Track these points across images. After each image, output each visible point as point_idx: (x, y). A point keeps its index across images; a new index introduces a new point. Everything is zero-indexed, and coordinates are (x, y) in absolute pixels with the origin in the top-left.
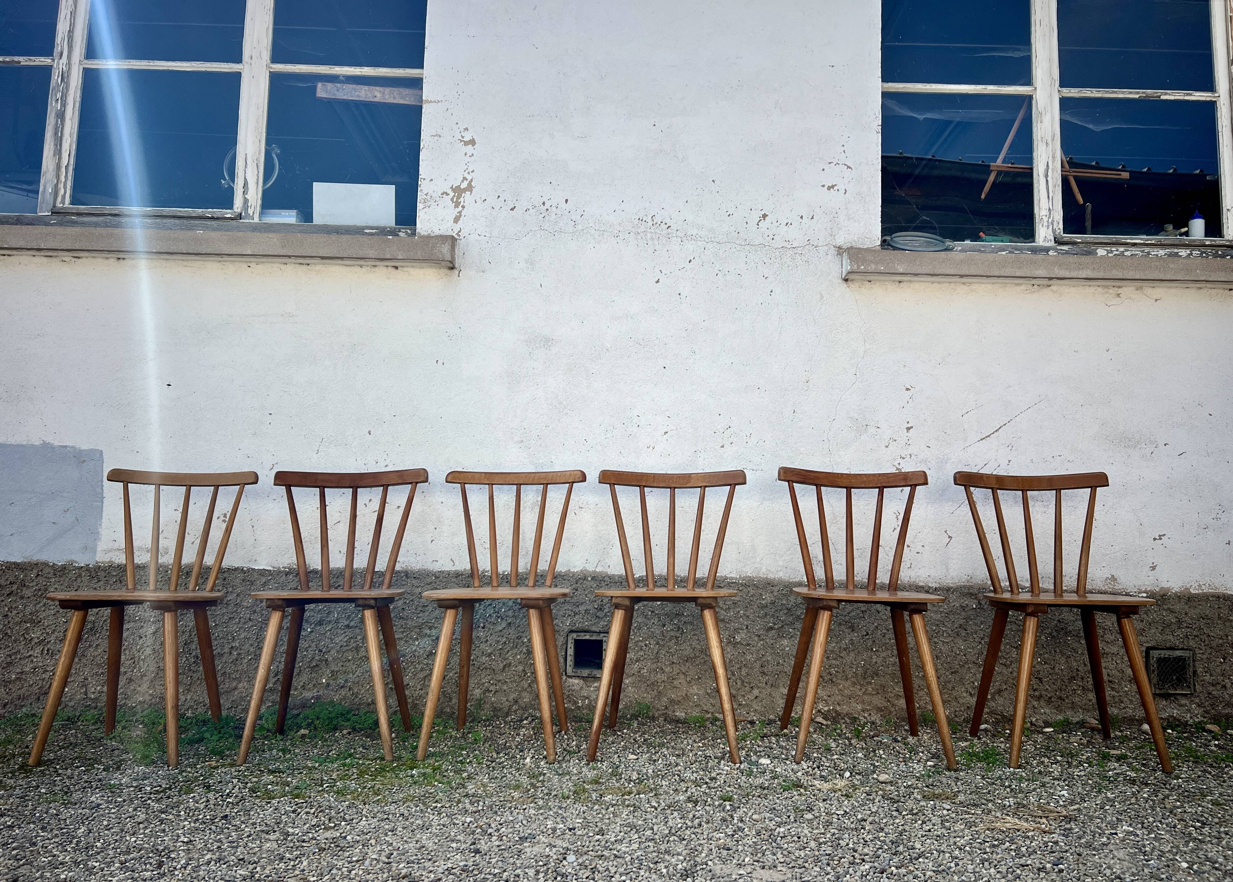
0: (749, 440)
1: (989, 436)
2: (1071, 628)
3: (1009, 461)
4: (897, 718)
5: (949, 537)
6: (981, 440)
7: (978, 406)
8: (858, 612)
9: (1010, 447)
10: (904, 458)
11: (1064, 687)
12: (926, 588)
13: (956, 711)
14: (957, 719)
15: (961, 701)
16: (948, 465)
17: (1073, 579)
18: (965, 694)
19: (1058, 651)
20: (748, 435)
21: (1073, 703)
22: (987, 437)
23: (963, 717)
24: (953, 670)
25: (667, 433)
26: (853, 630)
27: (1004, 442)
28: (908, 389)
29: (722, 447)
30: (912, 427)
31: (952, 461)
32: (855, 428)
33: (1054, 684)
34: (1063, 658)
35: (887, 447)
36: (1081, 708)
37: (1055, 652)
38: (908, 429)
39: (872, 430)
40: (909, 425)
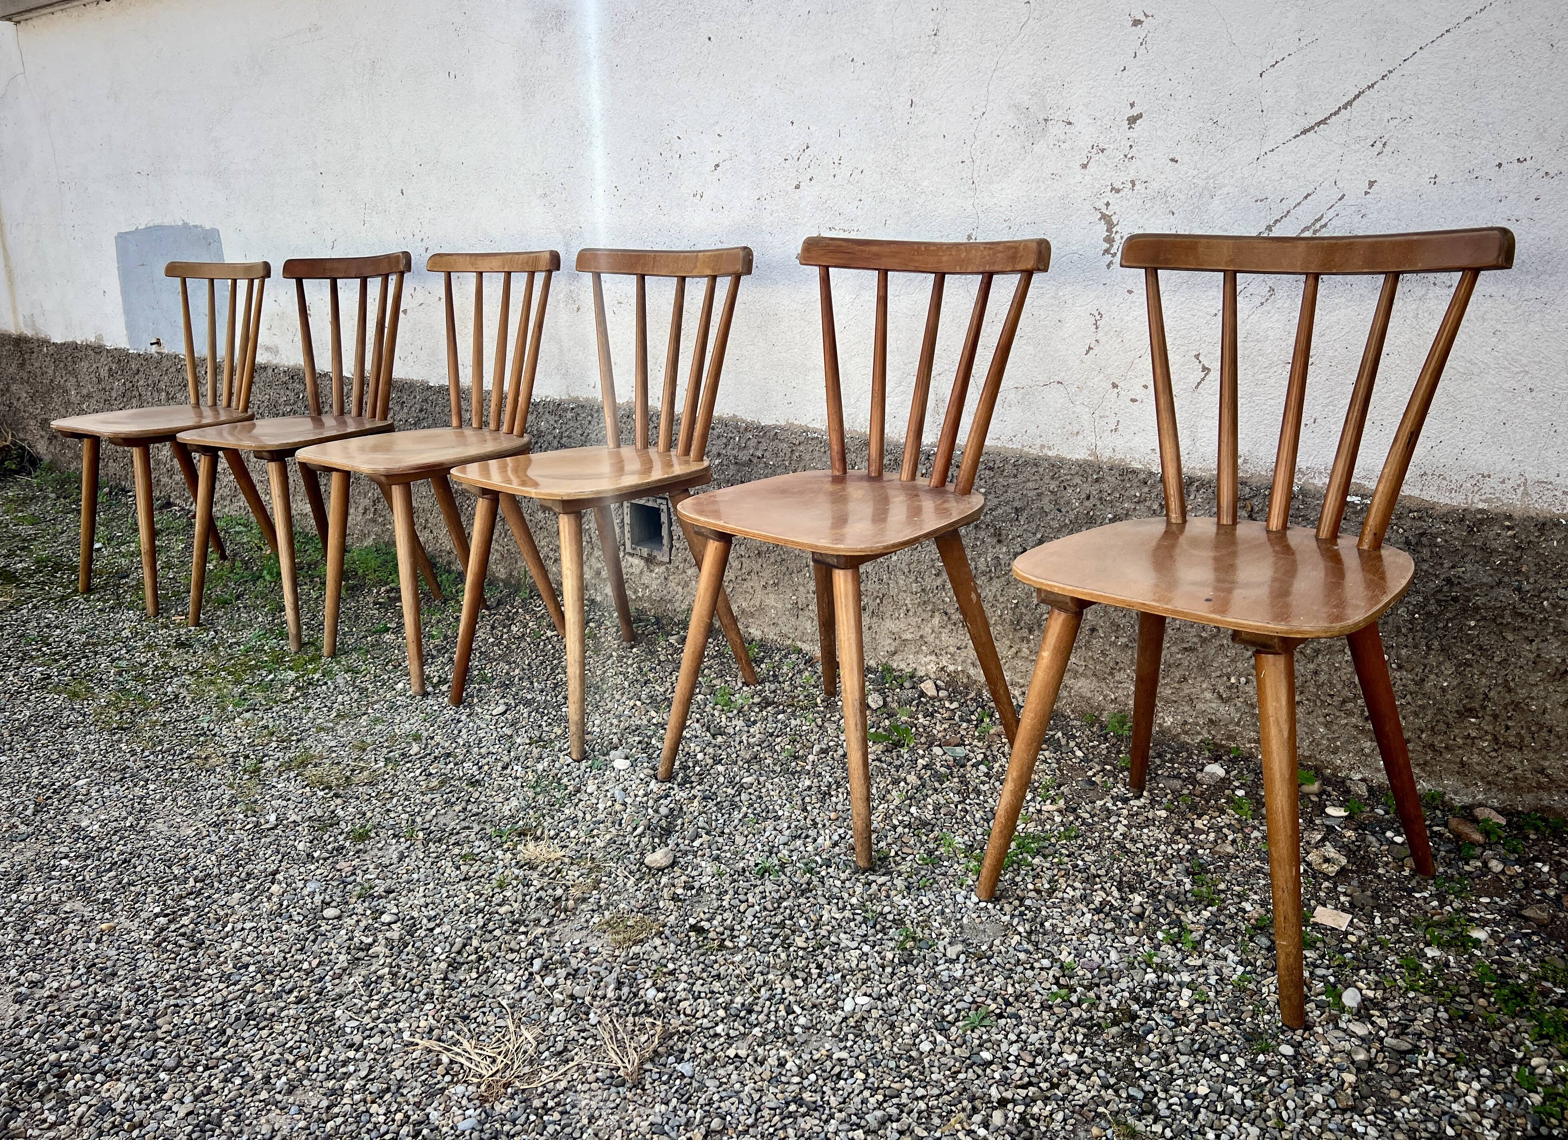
0: (837, 171)
1: (1324, 122)
2: (1480, 600)
3: (1371, 184)
4: (1072, 711)
5: (1204, 369)
6: (1304, 132)
7: (1304, 42)
8: (1008, 509)
9: (1379, 145)
10: (1118, 191)
11: (1442, 727)
12: (1142, 476)
13: (1185, 723)
14: (1185, 738)
15: (1200, 706)
16: (1216, 201)
17: (1509, 485)
18: (1208, 695)
19: (1436, 644)
20: (837, 161)
21: (1463, 764)
22: (1319, 124)
23: (1200, 737)
24: (1186, 645)
25: (717, 165)
26: (999, 541)
27: (1362, 133)
28: (1137, 23)
29: (797, 187)
30: (1140, 116)
31: (1225, 190)
32: (1022, 128)
33: (1416, 714)
34: (1447, 664)
35: (1084, 166)
36: (1482, 778)
37: (1429, 648)
38: (1132, 120)
39: (1056, 130)
40: (1135, 112)
